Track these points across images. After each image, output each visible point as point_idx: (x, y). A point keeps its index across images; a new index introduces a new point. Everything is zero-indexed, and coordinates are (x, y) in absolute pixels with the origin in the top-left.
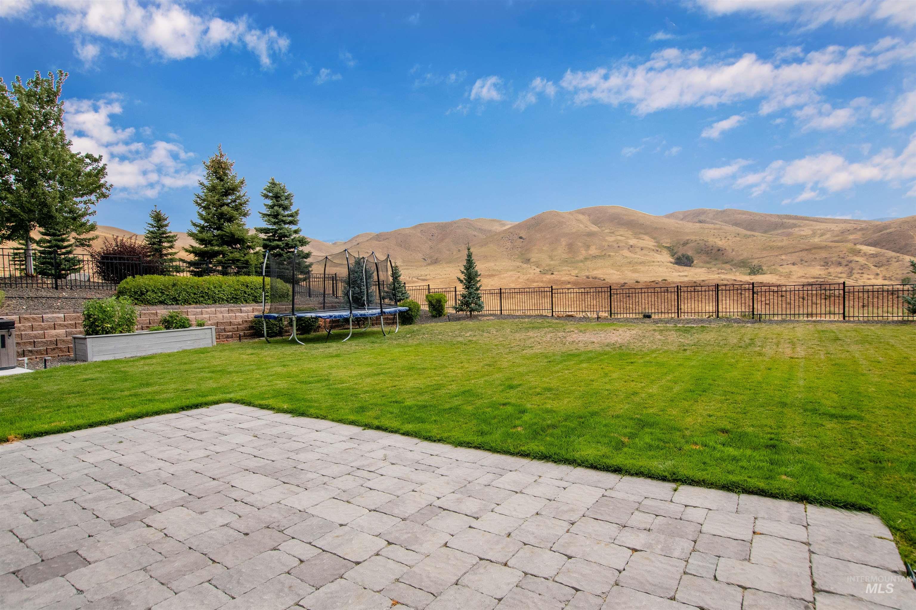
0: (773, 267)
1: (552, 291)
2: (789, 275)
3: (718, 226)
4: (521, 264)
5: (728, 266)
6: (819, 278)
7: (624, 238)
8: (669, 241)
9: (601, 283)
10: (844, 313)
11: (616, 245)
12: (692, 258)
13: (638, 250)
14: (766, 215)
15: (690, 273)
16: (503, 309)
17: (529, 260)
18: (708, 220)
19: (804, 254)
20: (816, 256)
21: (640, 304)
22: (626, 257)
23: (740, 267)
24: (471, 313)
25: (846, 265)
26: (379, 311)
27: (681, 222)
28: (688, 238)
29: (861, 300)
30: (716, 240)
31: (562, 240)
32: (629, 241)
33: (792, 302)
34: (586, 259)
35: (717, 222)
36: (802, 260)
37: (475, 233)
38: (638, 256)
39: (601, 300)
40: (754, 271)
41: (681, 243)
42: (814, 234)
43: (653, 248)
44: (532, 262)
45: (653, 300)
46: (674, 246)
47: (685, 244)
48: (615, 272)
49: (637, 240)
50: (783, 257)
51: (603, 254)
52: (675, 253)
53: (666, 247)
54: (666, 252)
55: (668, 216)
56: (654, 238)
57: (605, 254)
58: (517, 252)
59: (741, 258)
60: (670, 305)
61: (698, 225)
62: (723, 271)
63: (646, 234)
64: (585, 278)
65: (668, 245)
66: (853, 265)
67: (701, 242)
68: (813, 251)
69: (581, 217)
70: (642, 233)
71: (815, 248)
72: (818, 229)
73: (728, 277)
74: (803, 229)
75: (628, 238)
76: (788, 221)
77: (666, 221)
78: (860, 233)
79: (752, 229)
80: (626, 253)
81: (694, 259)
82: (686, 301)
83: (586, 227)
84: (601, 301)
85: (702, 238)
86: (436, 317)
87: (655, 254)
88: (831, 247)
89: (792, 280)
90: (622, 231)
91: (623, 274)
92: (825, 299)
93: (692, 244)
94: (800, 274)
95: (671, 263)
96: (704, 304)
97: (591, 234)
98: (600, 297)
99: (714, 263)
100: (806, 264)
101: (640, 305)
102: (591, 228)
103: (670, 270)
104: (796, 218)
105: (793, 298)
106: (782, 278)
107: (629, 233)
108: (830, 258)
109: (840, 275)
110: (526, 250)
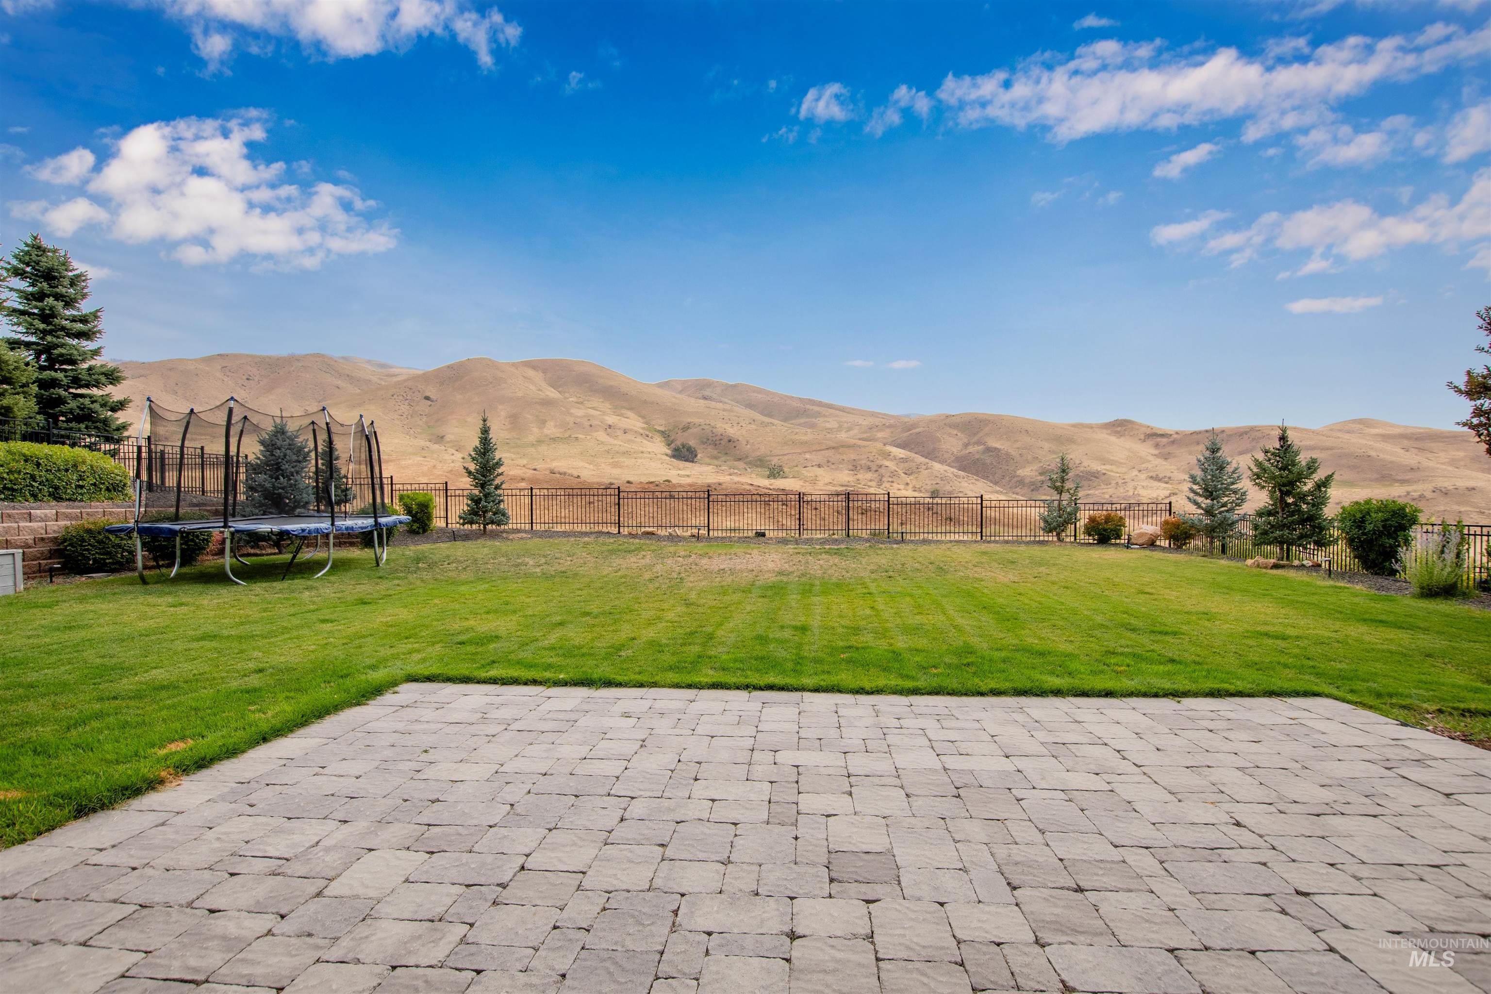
0: (796, 469)
1: (619, 495)
2: (814, 481)
3: (728, 407)
4: (428, 444)
5: (741, 464)
6: (847, 486)
7: (599, 413)
8: (664, 422)
9: (574, 483)
10: (981, 532)
11: (587, 424)
12: (695, 451)
13: (619, 433)
14: (786, 396)
15: (693, 472)
16: (534, 521)
17: (442, 437)
18: (715, 396)
19: (830, 453)
20: (844, 457)
21: (634, 516)
22: (602, 443)
23: (757, 466)
24: (485, 528)
25: (877, 471)
26: (370, 521)
27: (678, 396)
28: (689, 420)
29: (900, 517)
30: (726, 426)
31: (500, 407)
32: (607, 418)
33: (827, 516)
34: (540, 442)
35: (726, 400)
36: (828, 462)
37: (339, 382)
38: (618, 443)
39: (575, 508)
40: (775, 473)
41: (681, 427)
42: (840, 428)
43: (642, 431)
44: (448, 442)
45: (651, 511)
46: (670, 430)
47: (686, 428)
48: (587, 465)
49: (619, 418)
50: (808, 456)
51: (567, 435)
52: (672, 442)
53: (659, 431)
54: (659, 439)
55: (662, 385)
56: (643, 417)
57: (570, 436)
58: (420, 423)
59: (759, 454)
60: (677, 518)
61: (702, 402)
62: (736, 471)
63: (631, 409)
64: (547, 472)
65: (662, 429)
66: (882, 471)
67: (706, 427)
68: (841, 450)
69: (531, 373)
70: (624, 408)
71: (842, 446)
72: (845, 422)
73: (743, 479)
74: (828, 419)
75: (604, 413)
76: (811, 407)
77: (659, 391)
78: (888, 430)
79: (770, 415)
80: (602, 436)
81: (699, 451)
82: (698, 513)
83: (539, 390)
84: (575, 511)
85: (708, 422)
86: (418, 533)
87: (645, 441)
88: (859, 446)
89: (819, 488)
90: (596, 401)
91: (598, 469)
92: (862, 513)
93: (695, 430)
94: (827, 480)
95: (667, 455)
96: (720, 518)
97: (547, 403)
98: (575, 505)
99: (723, 459)
100: (833, 467)
101: (634, 518)
102: (548, 393)
103: (666, 466)
104: (820, 404)
105: (827, 512)
106: (807, 484)
107: (606, 406)
108: (860, 460)
109: (870, 484)
110: (437, 421)
